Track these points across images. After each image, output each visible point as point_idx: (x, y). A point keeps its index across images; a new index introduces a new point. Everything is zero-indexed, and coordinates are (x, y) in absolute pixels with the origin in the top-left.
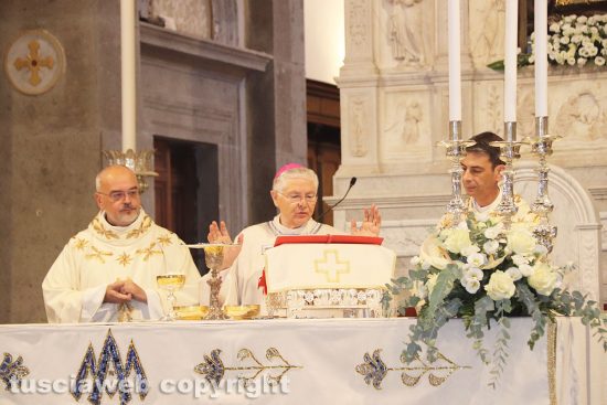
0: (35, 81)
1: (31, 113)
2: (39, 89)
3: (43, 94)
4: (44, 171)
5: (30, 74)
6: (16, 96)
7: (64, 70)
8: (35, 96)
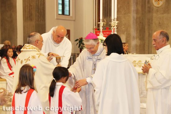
0: (159, 4)
1: (157, 11)
2: (159, 6)
3: (160, 7)
4: (159, 23)
5: (157, 3)
6: (154, 7)
7: (165, 1)
8: (158, 7)
